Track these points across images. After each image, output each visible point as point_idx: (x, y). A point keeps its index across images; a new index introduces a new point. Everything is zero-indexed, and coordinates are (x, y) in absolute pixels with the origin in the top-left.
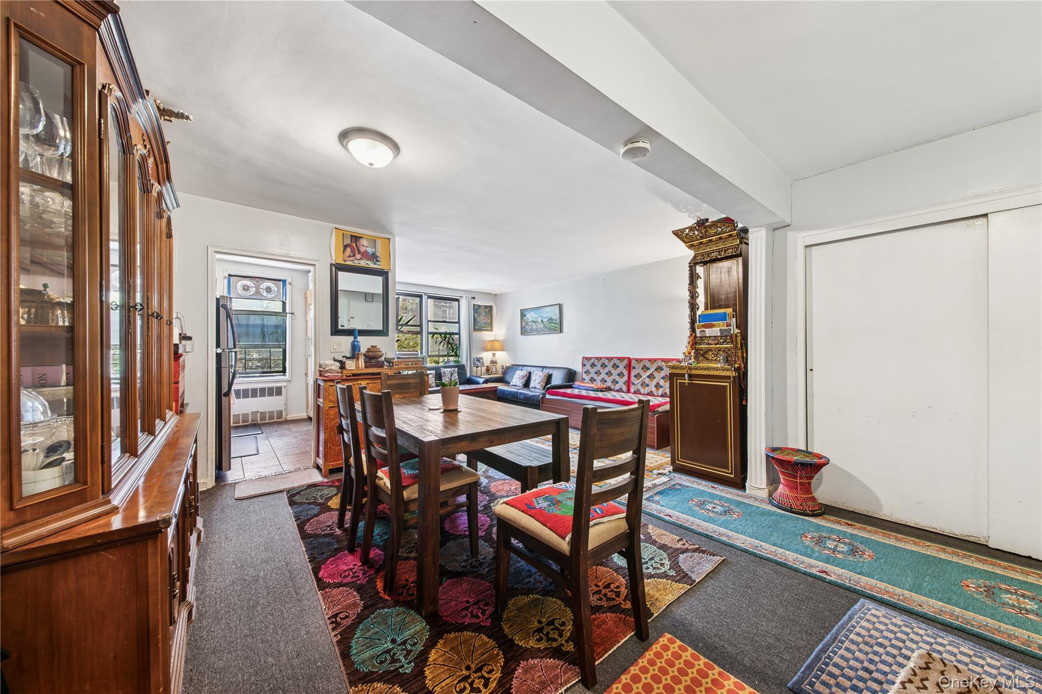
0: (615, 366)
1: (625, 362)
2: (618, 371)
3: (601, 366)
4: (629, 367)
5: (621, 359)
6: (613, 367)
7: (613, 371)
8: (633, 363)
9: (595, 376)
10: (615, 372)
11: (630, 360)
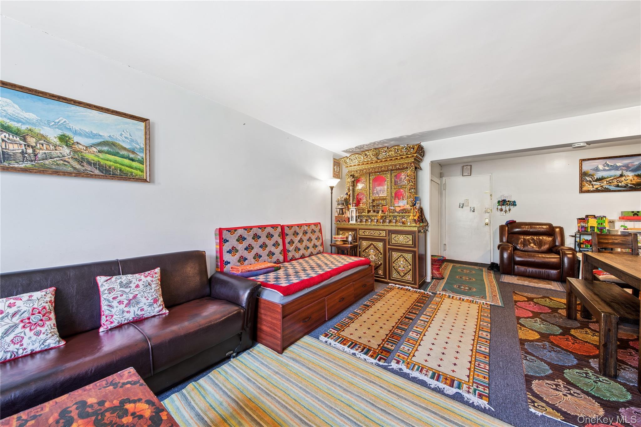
0: (269, 236)
1: (279, 229)
2: (273, 241)
3: (253, 238)
4: (283, 235)
5: (274, 227)
6: (267, 237)
7: (267, 242)
8: (287, 230)
9: (246, 254)
10: (270, 243)
11: (283, 227)
